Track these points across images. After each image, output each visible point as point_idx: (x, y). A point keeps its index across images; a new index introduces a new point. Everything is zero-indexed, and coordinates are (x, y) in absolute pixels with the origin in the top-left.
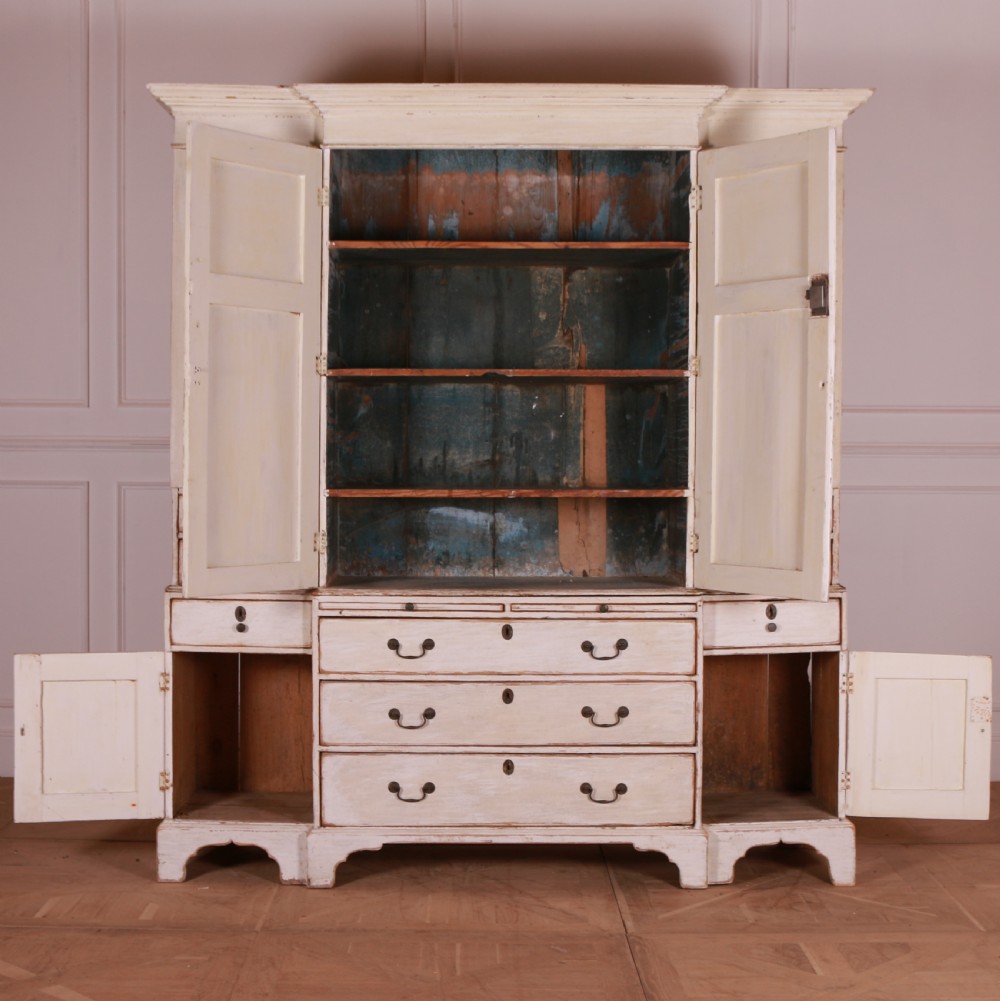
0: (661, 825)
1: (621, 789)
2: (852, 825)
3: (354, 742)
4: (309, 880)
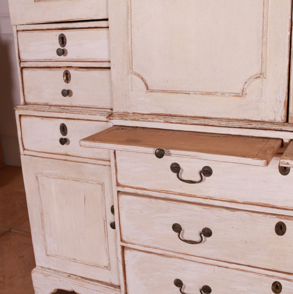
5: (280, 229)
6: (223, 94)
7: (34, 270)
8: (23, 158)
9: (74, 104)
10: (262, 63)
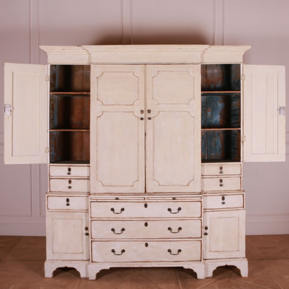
0: (191, 261)
1: (180, 251)
2: (247, 260)
3: (101, 238)
4: (89, 278)
5: (146, 224)
6: (127, 186)
7: (46, 261)
8: (47, 213)
9: (72, 191)
10: (138, 177)
